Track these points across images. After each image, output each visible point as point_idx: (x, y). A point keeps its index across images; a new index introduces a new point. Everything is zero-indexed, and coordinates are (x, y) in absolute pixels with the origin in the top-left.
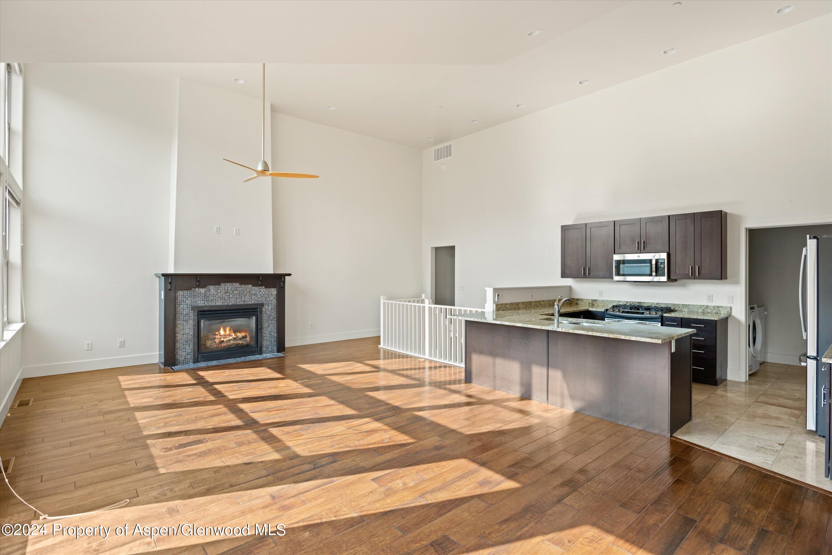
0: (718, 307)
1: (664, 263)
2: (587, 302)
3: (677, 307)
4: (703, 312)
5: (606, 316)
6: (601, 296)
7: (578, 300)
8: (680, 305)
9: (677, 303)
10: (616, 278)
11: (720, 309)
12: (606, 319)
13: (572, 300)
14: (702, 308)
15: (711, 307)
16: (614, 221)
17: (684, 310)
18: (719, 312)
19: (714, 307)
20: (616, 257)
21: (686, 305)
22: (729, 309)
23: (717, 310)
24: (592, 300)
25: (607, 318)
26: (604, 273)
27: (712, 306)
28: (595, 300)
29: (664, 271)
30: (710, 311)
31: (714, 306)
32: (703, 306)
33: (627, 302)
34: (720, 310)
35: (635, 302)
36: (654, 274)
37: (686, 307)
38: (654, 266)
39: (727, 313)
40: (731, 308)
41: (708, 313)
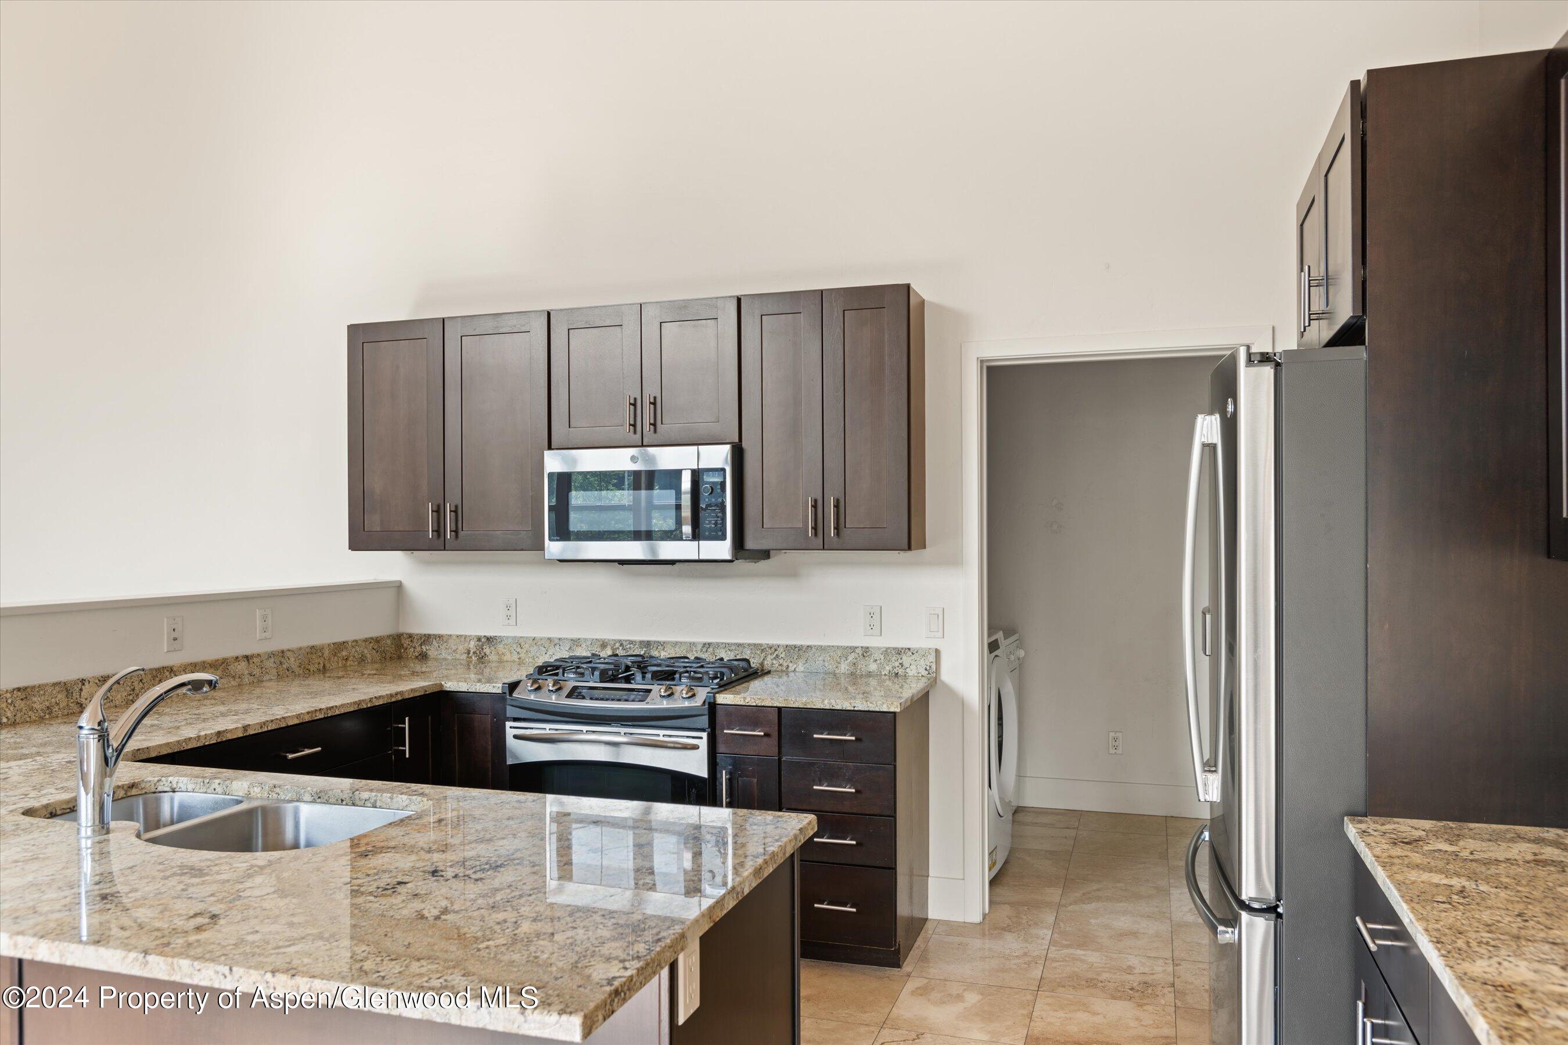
0: (899, 652)
1: (723, 484)
2: (461, 648)
3: (769, 658)
4: (852, 674)
5: (511, 712)
6: (512, 621)
7: (427, 639)
8: (781, 650)
9: (771, 642)
10: (554, 548)
11: (904, 658)
12: (508, 724)
13: (406, 642)
14: (851, 658)
15: (877, 655)
16: (549, 314)
17: (792, 667)
18: (901, 671)
19: (887, 652)
20: (554, 463)
21: (799, 648)
22: (932, 658)
23: (897, 664)
24: (479, 639)
25: (515, 720)
26: (511, 528)
27: (879, 648)
28: (489, 639)
29: (724, 519)
30: (873, 667)
31: (887, 649)
32: (853, 649)
33: (604, 645)
34: (906, 665)
35: (631, 642)
36: (687, 529)
37: (799, 657)
38: (686, 500)
39: (925, 673)
40: (937, 652)
41: (869, 674)
